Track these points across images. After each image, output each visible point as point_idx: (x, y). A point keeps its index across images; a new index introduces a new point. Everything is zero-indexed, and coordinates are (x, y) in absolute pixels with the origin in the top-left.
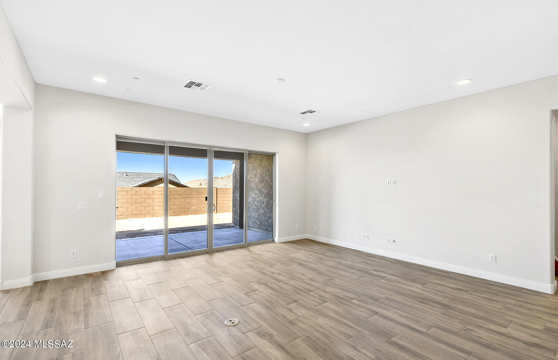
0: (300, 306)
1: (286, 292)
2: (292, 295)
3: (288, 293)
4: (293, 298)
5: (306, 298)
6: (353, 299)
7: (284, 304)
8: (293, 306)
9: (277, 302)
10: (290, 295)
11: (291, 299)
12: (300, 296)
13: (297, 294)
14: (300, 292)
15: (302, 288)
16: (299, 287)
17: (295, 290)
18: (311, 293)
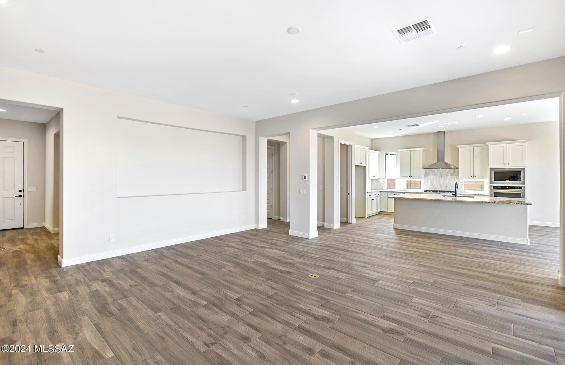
0: (264, 292)
1: (283, 308)
2: (274, 304)
3: (280, 307)
4: (273, 300)
5: (258, 302)
6: (205, 306)
7: (279, 293)
8: (271, 292)
9: (288, 294)
10: (277, 304)
11: (274, 299)
12: (264, 303)
13: (269, 306)
14: (266, 310)
15: (262, 317)
16: (267, 318)
17: (272, 311)
18: (251, 310)
